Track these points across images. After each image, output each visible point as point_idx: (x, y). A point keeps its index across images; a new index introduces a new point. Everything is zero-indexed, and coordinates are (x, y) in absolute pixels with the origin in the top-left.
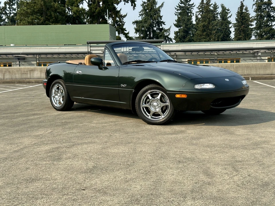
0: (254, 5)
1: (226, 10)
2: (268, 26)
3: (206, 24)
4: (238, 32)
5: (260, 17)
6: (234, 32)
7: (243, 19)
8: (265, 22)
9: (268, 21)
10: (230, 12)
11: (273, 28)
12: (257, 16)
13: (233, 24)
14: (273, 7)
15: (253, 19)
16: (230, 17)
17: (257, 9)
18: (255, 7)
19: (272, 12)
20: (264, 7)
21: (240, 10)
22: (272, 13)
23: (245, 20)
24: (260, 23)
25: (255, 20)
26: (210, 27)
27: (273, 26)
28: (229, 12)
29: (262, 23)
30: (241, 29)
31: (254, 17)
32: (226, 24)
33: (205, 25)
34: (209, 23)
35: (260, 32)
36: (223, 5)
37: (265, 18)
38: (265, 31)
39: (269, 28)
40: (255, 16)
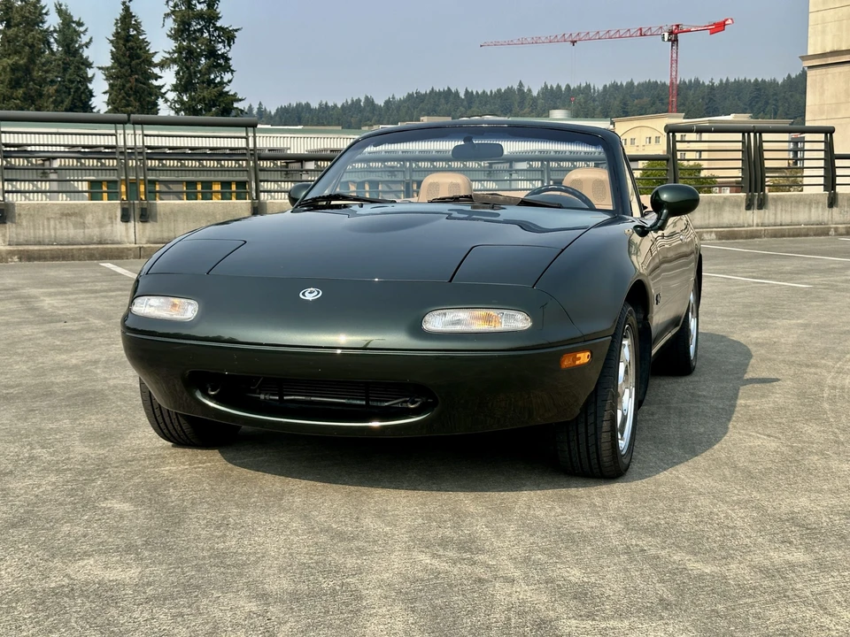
0: (167, 15)
1: (74, 22)
2: (211, 82)
3: (22, 62)
4: (120, 96)
5: (186, 54)
6: (105, 93)
7: (132, 57)
8: (204, 70)
9: (209, 69)
10: (86, 30)
11: (226, 89)
12: (179, 50)
13: (100, 68)
14: (221, 29)
15: (167, 59)
16: (87, 45)
17: (177, 31)
18: (171, 24)
19: (220, 42)
20: (199, 27)
21: (123, 29)
22: (220, 46)
23: (138, 61)
24: (190, 73)
25: (174, 61)
26: (37, 74)
27: (226, 83)
28: (82, 29)
29: (195, 73)
30: (128, 85)
31: (169, 53)
32: (79, 68)
33: (21, 66)
34: (32, 60)
35: (191, 98)
36: (60, 5)
37: (203, 61)
38: (204, 97)
39: (216, 89)
40: (175, 52)
